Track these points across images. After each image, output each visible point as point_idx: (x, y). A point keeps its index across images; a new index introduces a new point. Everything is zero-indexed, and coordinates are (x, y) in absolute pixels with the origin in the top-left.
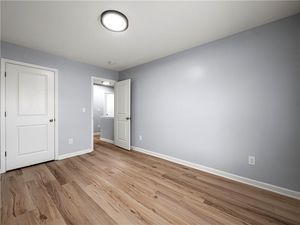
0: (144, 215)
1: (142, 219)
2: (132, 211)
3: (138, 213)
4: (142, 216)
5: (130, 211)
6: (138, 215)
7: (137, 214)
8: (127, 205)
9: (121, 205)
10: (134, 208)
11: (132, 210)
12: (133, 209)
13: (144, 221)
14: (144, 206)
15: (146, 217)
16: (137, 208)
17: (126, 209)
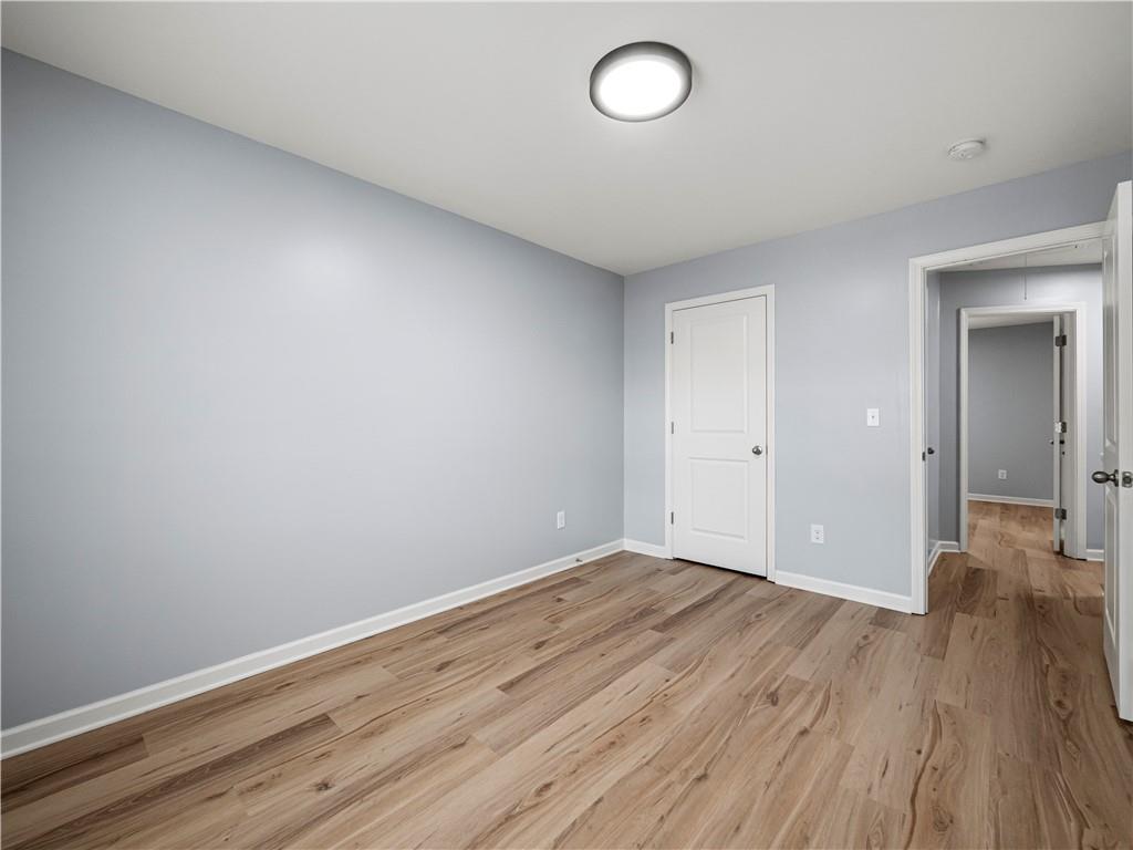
0: (523, 825)
1: (509, 817)
2: (547, 786)
3: (537, 805)
4: (522, 818)
5: (548, 780)
6: (526, 804)
7: (531, 803)
8: (579, 771)
9: (579, 756)
10: (562, 790)
11: (553, 787)
12: (554, 789)
13: (500, 825)
14: (574, 824)
15: (516, 830)
16: (561, 800)
17: (559, 770)
